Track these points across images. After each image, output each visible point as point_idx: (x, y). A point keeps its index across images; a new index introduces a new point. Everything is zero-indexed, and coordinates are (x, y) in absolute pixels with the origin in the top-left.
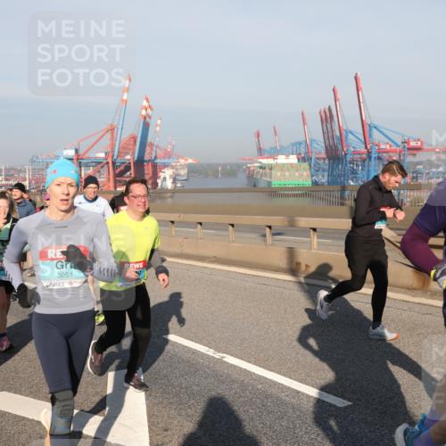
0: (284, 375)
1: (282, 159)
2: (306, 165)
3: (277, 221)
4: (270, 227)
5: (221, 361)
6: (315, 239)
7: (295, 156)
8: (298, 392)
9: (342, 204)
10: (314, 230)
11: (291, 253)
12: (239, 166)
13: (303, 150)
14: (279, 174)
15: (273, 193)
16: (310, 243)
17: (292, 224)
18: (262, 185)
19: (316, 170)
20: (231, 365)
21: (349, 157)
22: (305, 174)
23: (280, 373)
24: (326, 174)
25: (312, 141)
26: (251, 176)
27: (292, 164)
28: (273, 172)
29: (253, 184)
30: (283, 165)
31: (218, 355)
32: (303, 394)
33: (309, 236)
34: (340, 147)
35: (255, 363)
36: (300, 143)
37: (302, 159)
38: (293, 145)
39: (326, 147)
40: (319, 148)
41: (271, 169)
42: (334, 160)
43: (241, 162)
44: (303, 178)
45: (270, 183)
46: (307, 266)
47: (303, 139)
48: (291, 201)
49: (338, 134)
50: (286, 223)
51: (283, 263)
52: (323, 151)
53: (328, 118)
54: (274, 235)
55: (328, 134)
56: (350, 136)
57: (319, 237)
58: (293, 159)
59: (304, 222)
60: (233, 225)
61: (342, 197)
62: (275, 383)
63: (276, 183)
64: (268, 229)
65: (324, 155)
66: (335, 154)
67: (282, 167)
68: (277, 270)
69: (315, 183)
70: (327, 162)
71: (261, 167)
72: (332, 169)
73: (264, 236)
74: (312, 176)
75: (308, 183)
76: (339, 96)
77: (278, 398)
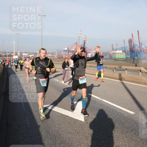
0: (118, 105)
1: (118, 51)
2: (124, 53)
3: (117, 67)
4: (115, 68)
5: (102, 101)
6: (126, 72)
7: (122, 51)
8: (121, 110)
9: (134, 63)
10: (126, 69)
11: (120, 75)
12: (107, 53)
13: (124, 49)
14: (117, 55)
15: (116, 60)
16: (125, 73)
17: (120, 67)
18: (113, 57)
19: (127, 54)
20: (104, 102)
21: (136, 51)
22: (124, 55)
23: (117, 105)
24: (129, 55)
25: (126, 47)
26: (110, 56)
27: (121, 53)
28: (116, 55)
29: (111, 57)
30: (119, 53)
31: (101, 99)
32: (123, 110)
33: (125, 71)
34: (133, 49)
35: (110, 102)
36: (123, 48)
37: (123, 52)
38: (121, 48)
39: (130, 49)
40: (128, 49)
41: (115, 54)
42: (132, 52)
43: (108, 52)
44: (123, 56)
45: (115, 57)
46: (124, 78)
47: (124, 46)
48: (120, 62)
49: (133, 45)
50: (119, 67)
51: (118, 77)
52: (129, 49)
53: (130, 41)
54: (116, 70)
55: (130, 45)
56: (136, 46)
57: (127, 71)
58: (121, 51)
59: (124, 67)
60: (106, 67)
61: (134, 61)
62: (115, 107)
63: (116, 57)
64: (114, 69)
65: (129, 51)
66: (132, 51)
67: (118, 53)
68: (116, 79)
69: (127, 58)
70: (130, 52)
71: (113, 53)
72: (131, 54)
73: (114, 70)
74: (126, 56)
75: (125, 57)
76: (133, 36)
77: (116, 111)
